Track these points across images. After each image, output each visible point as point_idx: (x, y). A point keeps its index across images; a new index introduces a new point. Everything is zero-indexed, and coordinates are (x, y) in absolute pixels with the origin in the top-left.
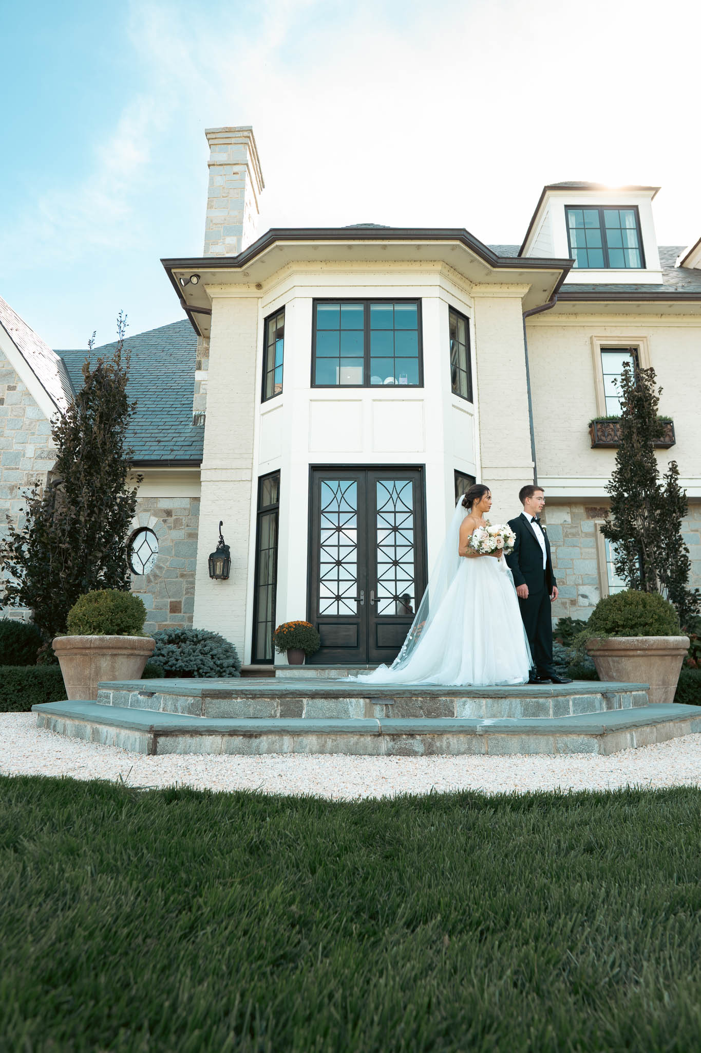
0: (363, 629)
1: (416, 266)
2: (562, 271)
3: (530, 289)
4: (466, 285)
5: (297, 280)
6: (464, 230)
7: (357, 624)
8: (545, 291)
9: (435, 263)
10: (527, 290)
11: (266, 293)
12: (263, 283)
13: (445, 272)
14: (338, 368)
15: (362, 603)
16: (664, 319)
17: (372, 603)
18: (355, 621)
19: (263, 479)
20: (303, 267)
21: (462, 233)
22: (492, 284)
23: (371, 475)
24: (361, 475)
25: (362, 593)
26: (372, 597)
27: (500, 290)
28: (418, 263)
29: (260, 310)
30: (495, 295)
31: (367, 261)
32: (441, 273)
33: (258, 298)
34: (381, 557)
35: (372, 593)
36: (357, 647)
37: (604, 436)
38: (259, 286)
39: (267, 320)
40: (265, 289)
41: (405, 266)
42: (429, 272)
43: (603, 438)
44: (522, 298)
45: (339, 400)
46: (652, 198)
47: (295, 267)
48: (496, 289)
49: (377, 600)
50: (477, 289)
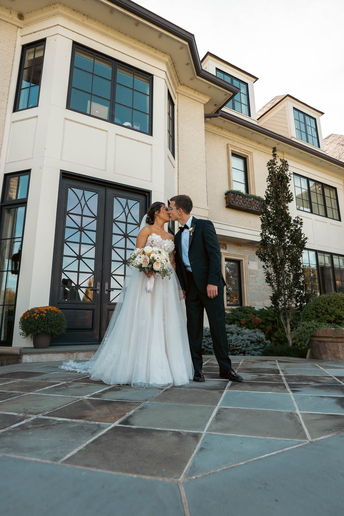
0: (97, 314)
1: (152, 52)
2: (232, 94)
3: (210, 100)
4: (176, 81)
5: (60, 20)
6: (193, 35)
7: (93, 310)
8: (215, 105)
9: (165, 55)
10: (208, 101)
11: (26, 25)
12: (25, 16)
13: (169, 64)
14: (89, 102)
15: (98, 292)
16: (259, 146)
17: (106, 293)
18: (91, 307)
19: (8, 177)
20: (67, 13)
21: (192, 37)
22: (190, 88)
23: (110, 192)
24: (102, 190)
25: (99, 284)
26: (106, 288)
27: (193, 94)
28: (154, 50)
29: (19, 38)
30: (190, 96)
31: (119, 31)
32: (167, 64)
33: (18, 27)
34: (114, 256)
35: (107, 284)
36: (92, 329)
37: (235, 201)
38: (21, 17)
39: (25, 48)
40: (26, 20)
41: (145, 48)
42: (159, 60)
43: (234, 202)
44: (204, 104)
45: (90, 126)
46: (254, 82)
47: (60, 9)
48: (191, 92)
49: (110, 290)
50: (181, 88)
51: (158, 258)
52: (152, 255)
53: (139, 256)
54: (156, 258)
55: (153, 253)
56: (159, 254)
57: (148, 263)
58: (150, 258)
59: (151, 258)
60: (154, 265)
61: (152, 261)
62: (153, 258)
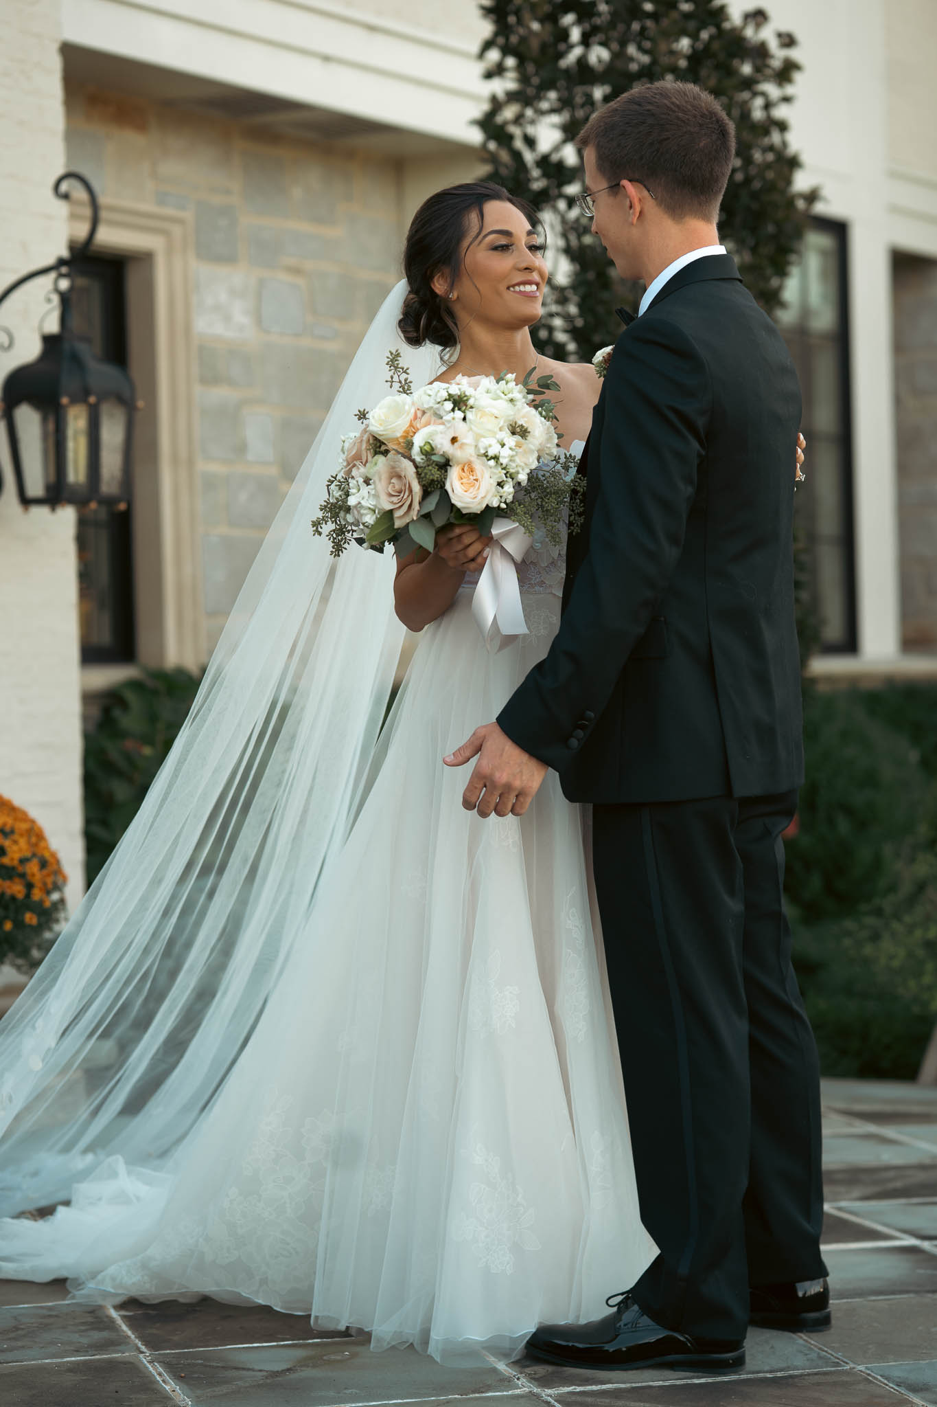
51: (454, 440)
52: (418, 441)
53: (359, 472)
54: (443, 445)
55: (428, 424)
56: (459, 414)
57: (417, 488)
58: (413, 461)
59: (418, 458)
60: (448, 487)
61: (436, 474)
62: (428, 452)
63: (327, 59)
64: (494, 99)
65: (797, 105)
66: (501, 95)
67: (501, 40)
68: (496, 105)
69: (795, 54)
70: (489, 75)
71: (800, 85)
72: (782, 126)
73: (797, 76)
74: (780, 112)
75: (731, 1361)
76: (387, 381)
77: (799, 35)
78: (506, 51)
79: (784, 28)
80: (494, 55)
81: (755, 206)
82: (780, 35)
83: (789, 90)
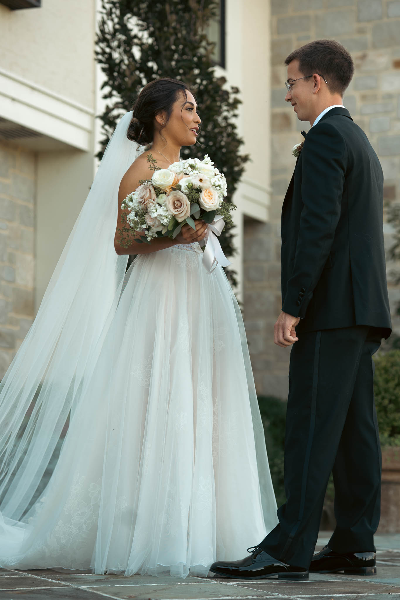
51: (200, 181)
52: (183, 183)
53: (152, 203)
54: (196, 184)
57: (188, 203)
58: (183, 192)
59: (186, 191)
60: (202, 201)
61: (194, 195)
62: (190, 187)
63: (13, 99)
64: (107, 107)
65: (240, 118)
66: (111, 106)
67: (111, 82)
68: (109, 110)
69: (239, 96)
70: (105, 97)
71: (240, 110)
72: (233, 127)
73: (239, 106)
74: (233, 121)
75: (304, 576)
76: (148, 168)
77: (241, 88)
78: (114, 87)
79: (235, 85)
80: (107, 89)
81: (224, 159)
82: (232, 88)
83: (236, 112)
